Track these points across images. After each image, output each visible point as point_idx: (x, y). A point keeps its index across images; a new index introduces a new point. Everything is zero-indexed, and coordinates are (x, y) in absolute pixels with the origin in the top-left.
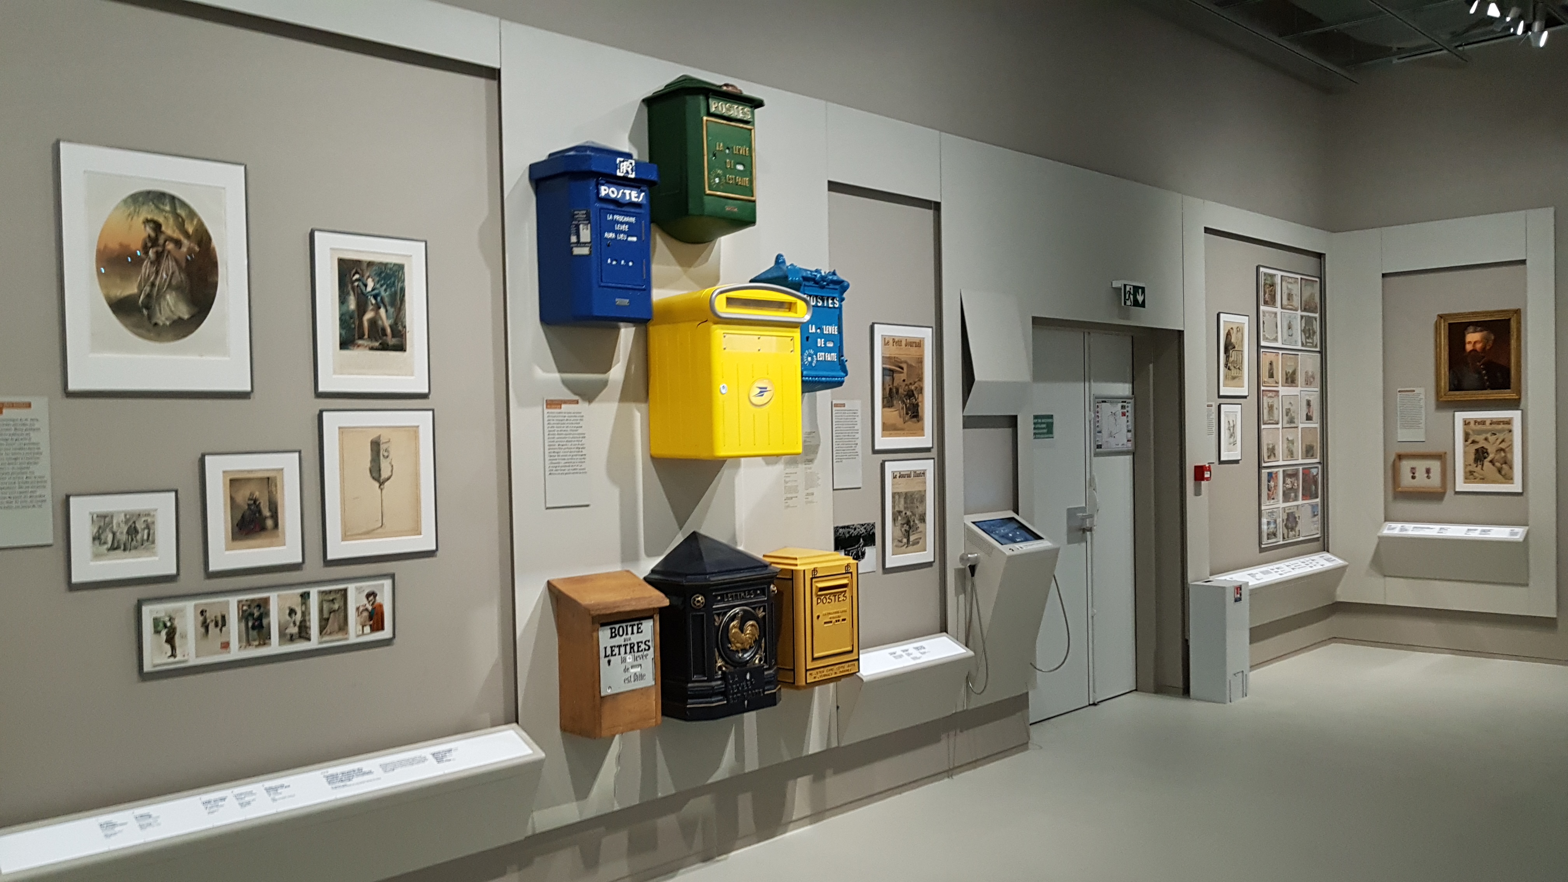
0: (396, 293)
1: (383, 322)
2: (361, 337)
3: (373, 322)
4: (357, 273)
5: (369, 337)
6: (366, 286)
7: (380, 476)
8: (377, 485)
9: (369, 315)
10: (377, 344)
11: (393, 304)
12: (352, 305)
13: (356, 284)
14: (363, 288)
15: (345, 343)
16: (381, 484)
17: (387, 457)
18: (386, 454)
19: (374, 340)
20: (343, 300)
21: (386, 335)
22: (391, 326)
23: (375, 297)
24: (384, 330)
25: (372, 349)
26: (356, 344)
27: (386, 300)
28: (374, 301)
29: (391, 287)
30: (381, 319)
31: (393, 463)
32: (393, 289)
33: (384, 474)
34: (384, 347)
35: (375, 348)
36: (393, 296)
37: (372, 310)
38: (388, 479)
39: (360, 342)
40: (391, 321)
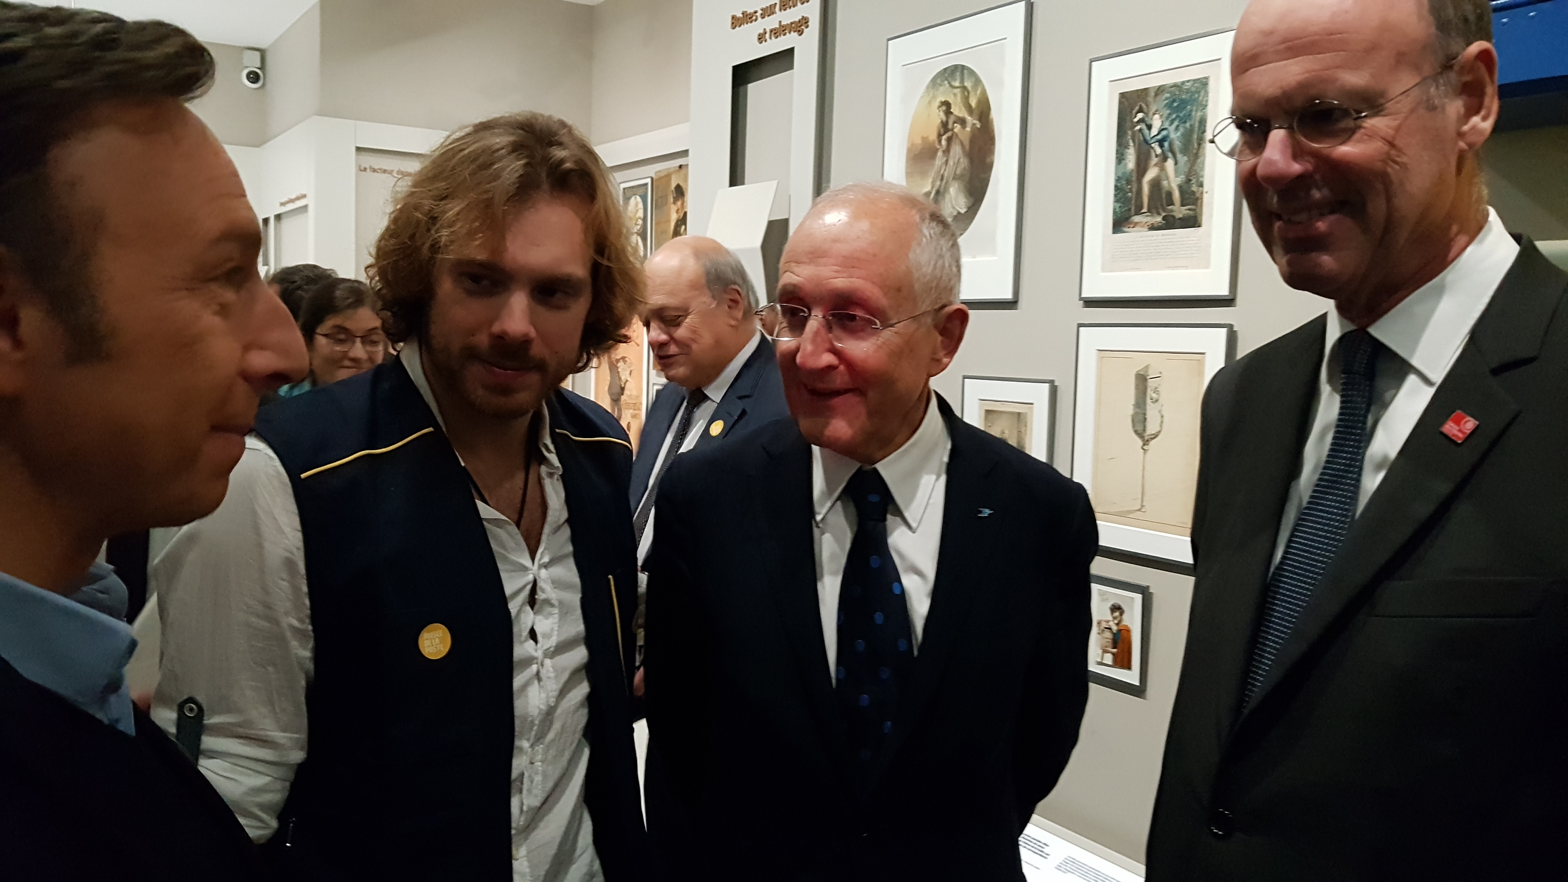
0: (1191, 131)
1: (1169, 184)
2: (1138, 212)
3: (1156, 184)
4: (1140, 111)
5: (1149, 211)
6: (1149, 127)
7: (1144, 430)
8: (1140, 443)
9: (1151, 174)
10: (1159, 219)
11: (1185, 150)
12: (1131, 163)
13: (1138, 128)
14: (1146, 131)
15: (1120, 223)
16: (1146, 442)
17: (1157, 401)
18: (1154, 395)
19: (1155, 215)
20: (1120, 158)
21: (1172, 204)
22: (1180, 187)
23: (1161, 143)
24: (1169, 194)
25: (1153, 228)
26: (1132, 223)
27: (1177, 144)
28: (1159, 151)
29: (1185, 122)
30: (1167, 178)
31: (1164, 413)
32: (1188, 125)
33: (1151, 429)
34: (1170, 223)
35: (1156, 225)
36: (1187, 138)
37: (1156, 165)
38: (1155, 436)
39: (1136, 219)
40: (1181, 179)
